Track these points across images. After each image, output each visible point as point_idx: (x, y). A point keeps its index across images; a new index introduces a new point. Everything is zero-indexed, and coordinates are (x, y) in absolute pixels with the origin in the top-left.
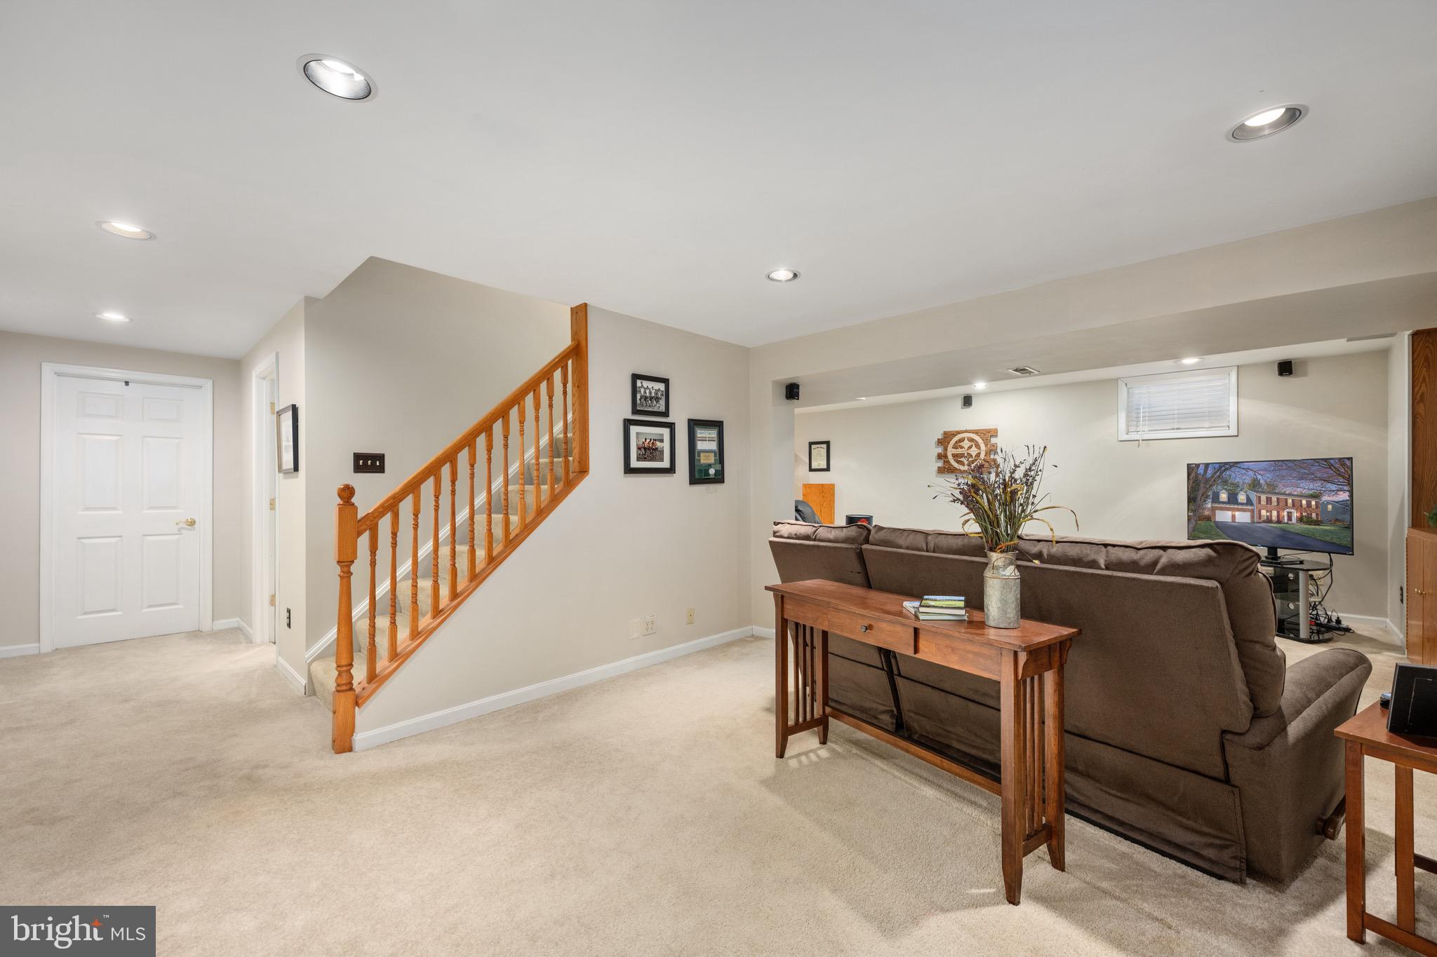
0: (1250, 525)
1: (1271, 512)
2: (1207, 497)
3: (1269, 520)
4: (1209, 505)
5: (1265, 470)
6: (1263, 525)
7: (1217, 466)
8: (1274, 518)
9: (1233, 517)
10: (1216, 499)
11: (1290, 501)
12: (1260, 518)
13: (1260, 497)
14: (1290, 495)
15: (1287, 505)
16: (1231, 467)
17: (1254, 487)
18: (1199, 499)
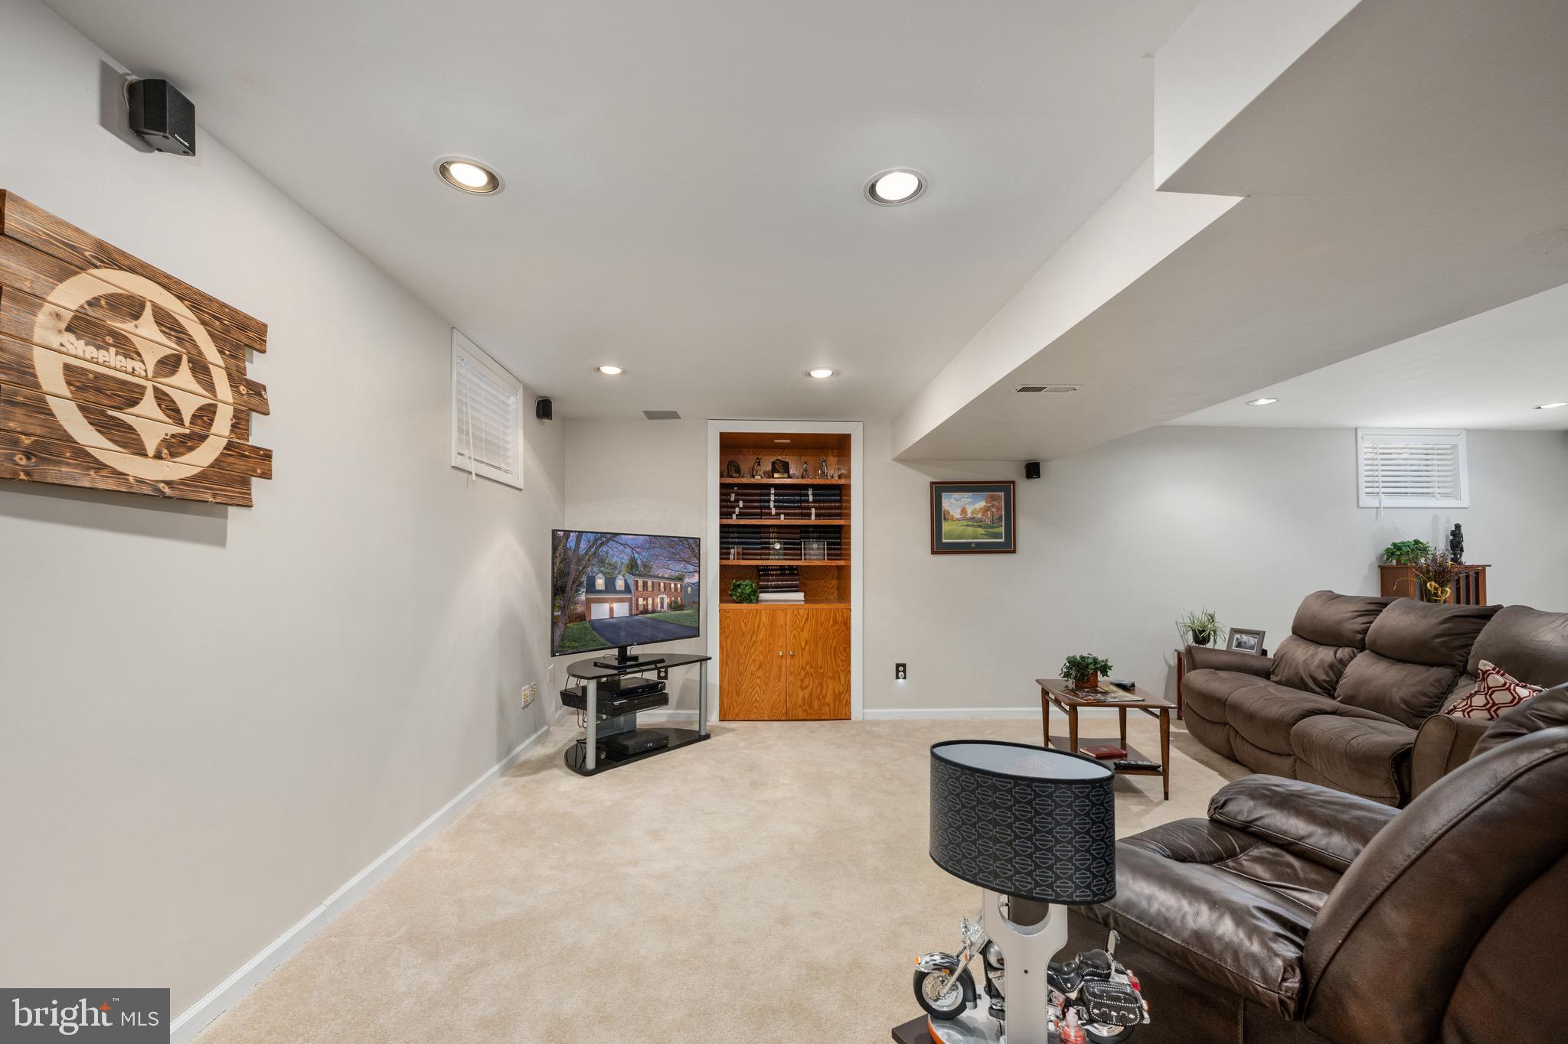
0: (628, 619)
1: (647, 599)
2: (580, 584)
3: (645, 611)
4: (583, 597)
5: (641, 547)
6: (640, 617)
7: (592, 537)
8: (650, 608)
9: (611, 610)
10: (591, 588)
11: (662, 585)
12: (637, 609)
13: (637, 581)
14: (662, 578)
15: (660, 590)
16: (608, 540)
17: (631, 569)
18: (568, 589)
